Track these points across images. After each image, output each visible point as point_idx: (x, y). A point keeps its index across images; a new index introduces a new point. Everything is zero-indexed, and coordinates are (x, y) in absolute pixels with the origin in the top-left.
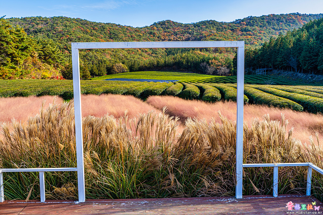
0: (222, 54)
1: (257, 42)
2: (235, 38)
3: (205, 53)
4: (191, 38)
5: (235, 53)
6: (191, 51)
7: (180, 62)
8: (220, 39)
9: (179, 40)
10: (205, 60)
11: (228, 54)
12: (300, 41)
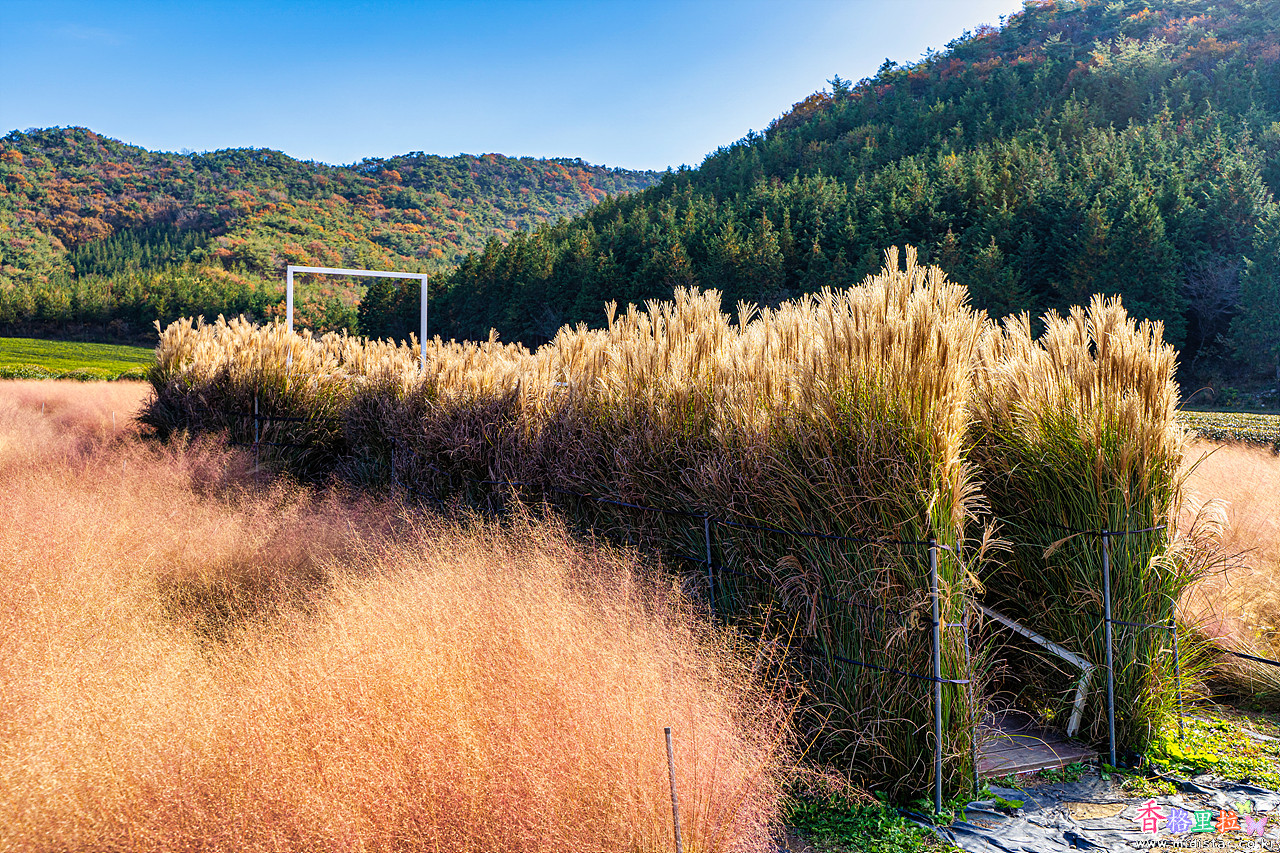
1: (443, 251)
2: (362, 227)
3: (244, 278)
4: (184, 213)
5: (362, 285)
6: (186, 266)
7: (144, 304)
8: (303, 228)
9: (128, 216)
10: (247, 303)
11: (336, 287)
12: (573, 259)
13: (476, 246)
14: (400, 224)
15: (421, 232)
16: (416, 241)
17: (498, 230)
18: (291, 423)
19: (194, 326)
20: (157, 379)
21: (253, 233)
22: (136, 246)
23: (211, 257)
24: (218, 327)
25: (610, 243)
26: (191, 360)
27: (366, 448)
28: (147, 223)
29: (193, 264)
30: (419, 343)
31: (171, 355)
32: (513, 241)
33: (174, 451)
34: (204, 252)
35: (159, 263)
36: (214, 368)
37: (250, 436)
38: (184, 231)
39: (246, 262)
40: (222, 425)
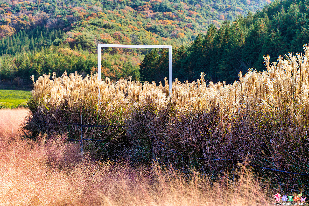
0: (115, 55)
1: (185, 34)
2: (141, 23)
3: (81, 53)
4: (50, 20)
5: (142, 54)
6: (52, 48)
7: (30, 69)
8: (111, 25)
9: (22, 24)
10: (82, 66)
11: (128, 55)
12: (256, 35)
13: (203, 30)
14: (161, 20)
15: (173, 24)
16: (170, 29)
17: (215, 21)
18: (99, 128)
19: (51, 78)
20: (32, 106)
21: (85, 29)
22: (27, 39)
23: (64, 43)
24: (63, 78)
25: (277, 25)
26: (49, 96)
27: (138, 141)
28: (32, 27)
29: (55, 47)
30: (168, 84)
31: (39, 94)
32: (223, 26)
33: (39, 144)
34: (60, 40)
35: (38, 47)
36: (60, 100)
37: (78, 136)
38: (50, 30)
39: (81, 44)
40: (64, 130)
